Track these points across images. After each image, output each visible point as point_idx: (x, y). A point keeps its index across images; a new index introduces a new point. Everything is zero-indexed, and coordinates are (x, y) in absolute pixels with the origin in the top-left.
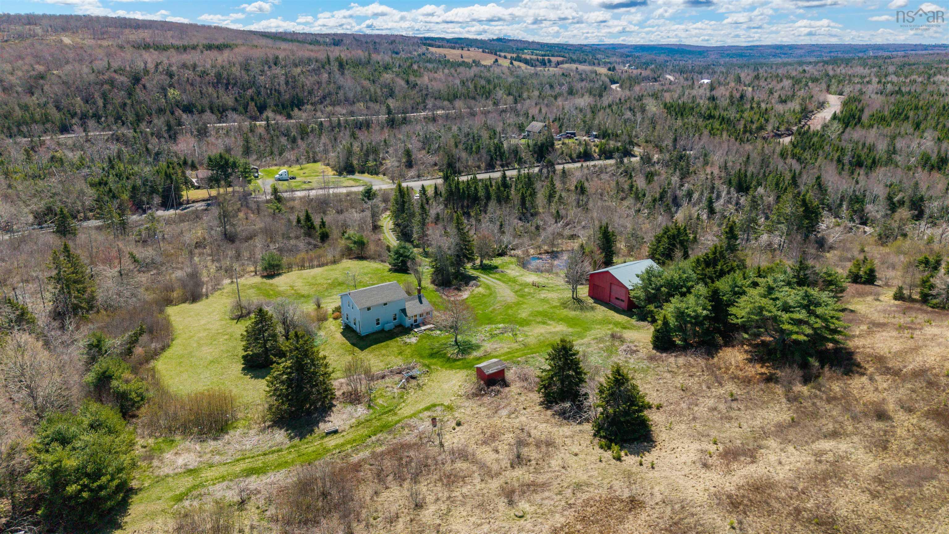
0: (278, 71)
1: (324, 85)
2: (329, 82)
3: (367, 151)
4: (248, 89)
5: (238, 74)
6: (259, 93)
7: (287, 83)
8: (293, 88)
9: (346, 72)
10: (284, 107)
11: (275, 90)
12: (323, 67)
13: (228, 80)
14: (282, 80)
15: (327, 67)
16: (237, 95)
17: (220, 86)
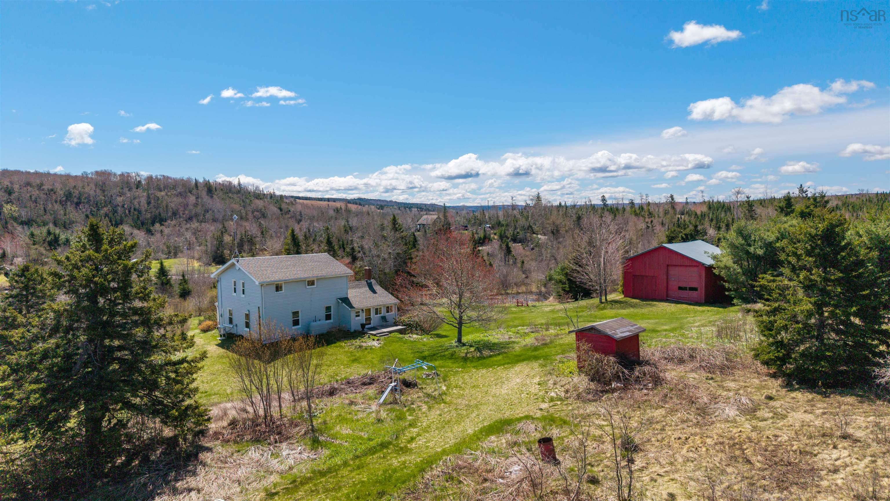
0: (139, 192)
1: (191, 207)
2: (196, 205)
3: (242, 240)
4: (102, 207)
5: (92, 193)
6: (115, 212)
7: (149, 203)
8: (157, 208)
9: (215, 196)
10: (143, 224)
11: (135, 209)
12: (190, 192)
13: (79, 198)
14: (143, 201)
15: (194, 191)
16: (88, 213)
17: (69, 203)
